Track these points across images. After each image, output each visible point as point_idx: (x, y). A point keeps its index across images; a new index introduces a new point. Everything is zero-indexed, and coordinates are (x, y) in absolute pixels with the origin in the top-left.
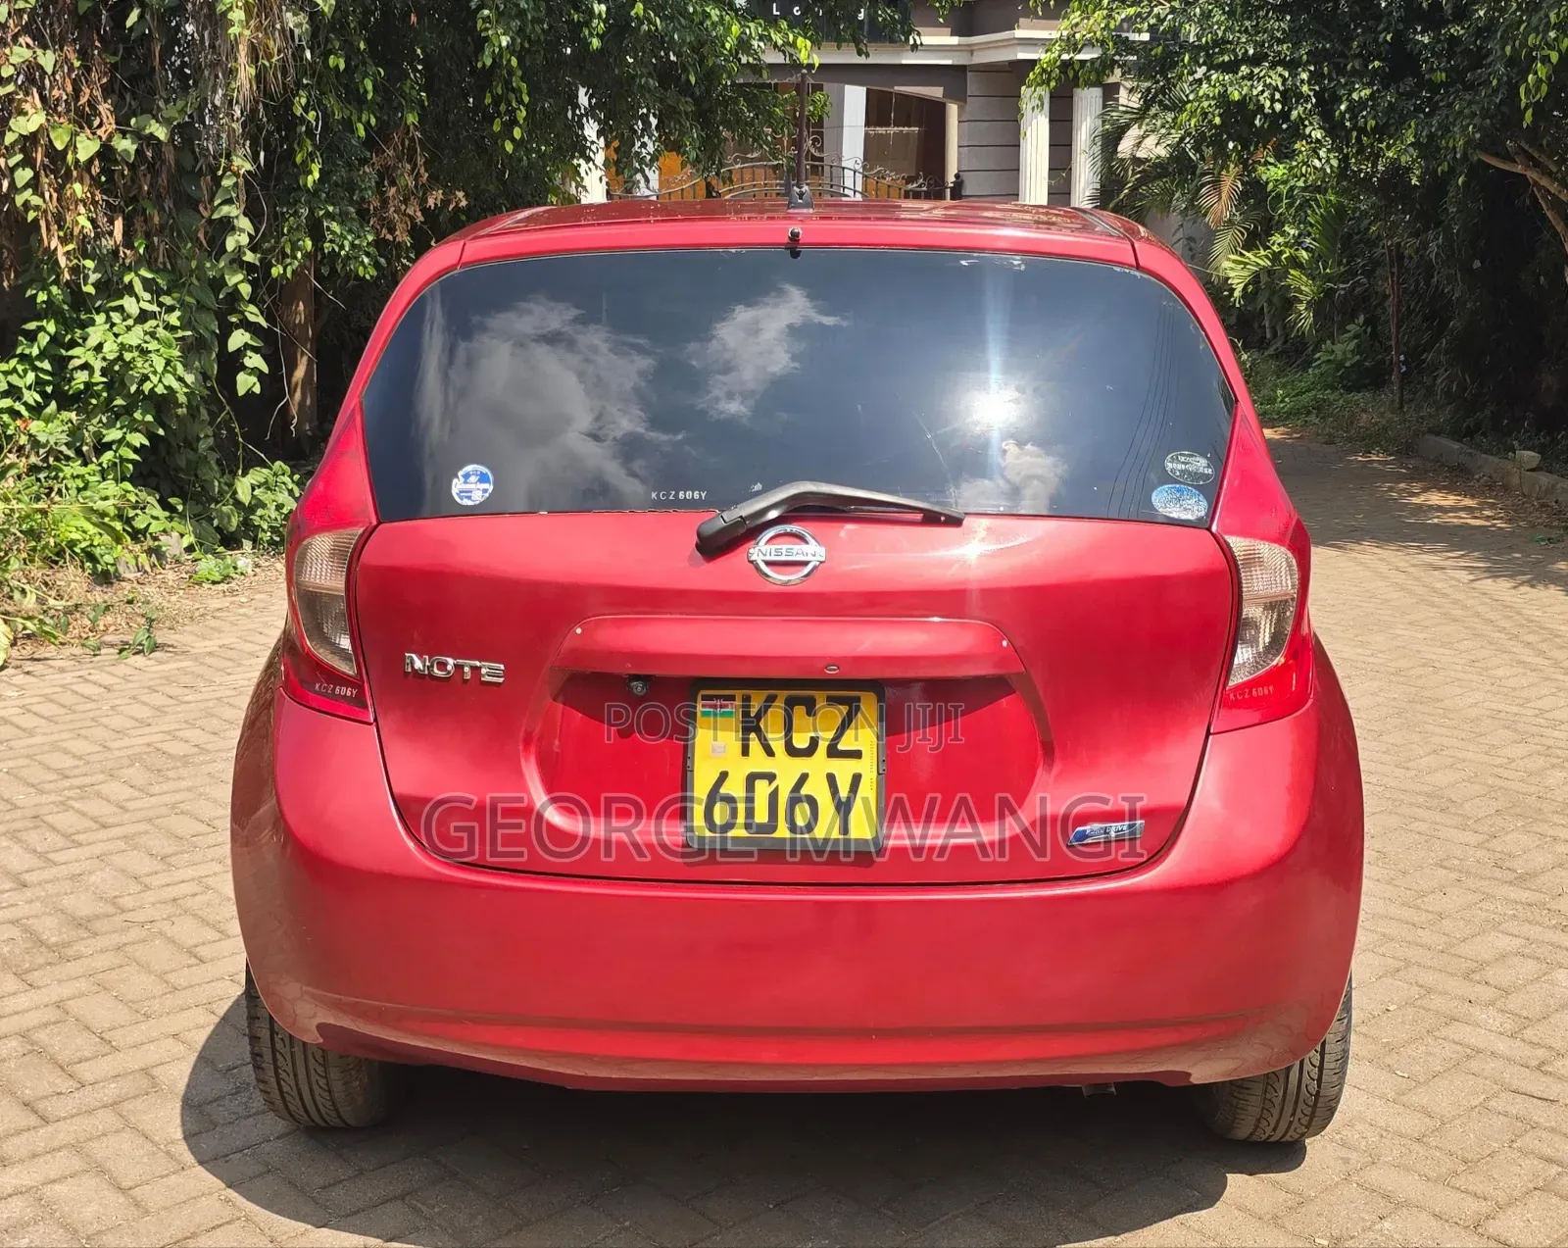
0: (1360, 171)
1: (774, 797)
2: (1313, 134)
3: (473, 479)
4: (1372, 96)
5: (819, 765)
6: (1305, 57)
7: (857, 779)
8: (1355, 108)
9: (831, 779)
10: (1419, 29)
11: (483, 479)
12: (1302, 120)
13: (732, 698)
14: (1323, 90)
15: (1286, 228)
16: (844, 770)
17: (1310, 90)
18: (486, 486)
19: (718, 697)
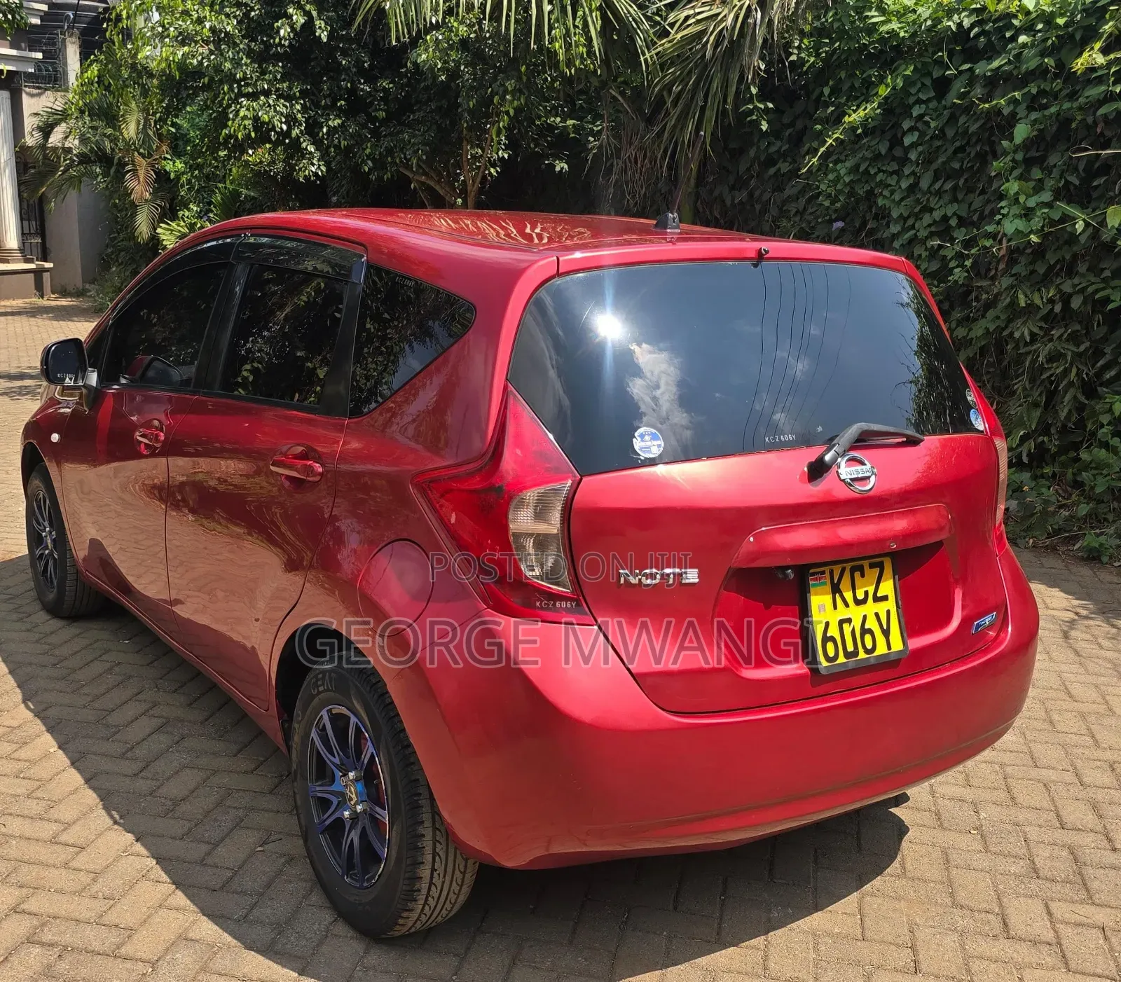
0: (271, 170)
1: (853, 632)
2: (308, 148)
3: (647, 438)
4: (342, 125)
5: (870, 608)
6: (298, 94)
7: (888, 612)
8: (332, 131)
9: (877, 615)
10: (362, 81)
11: (654, 437)
12: (299, 138)
13: (823, 573)
14: (309, 117)
15: (191, 206)
16: (882, 608)
17: (303, 117)
18: (659, 442)
19: (817, 573)
